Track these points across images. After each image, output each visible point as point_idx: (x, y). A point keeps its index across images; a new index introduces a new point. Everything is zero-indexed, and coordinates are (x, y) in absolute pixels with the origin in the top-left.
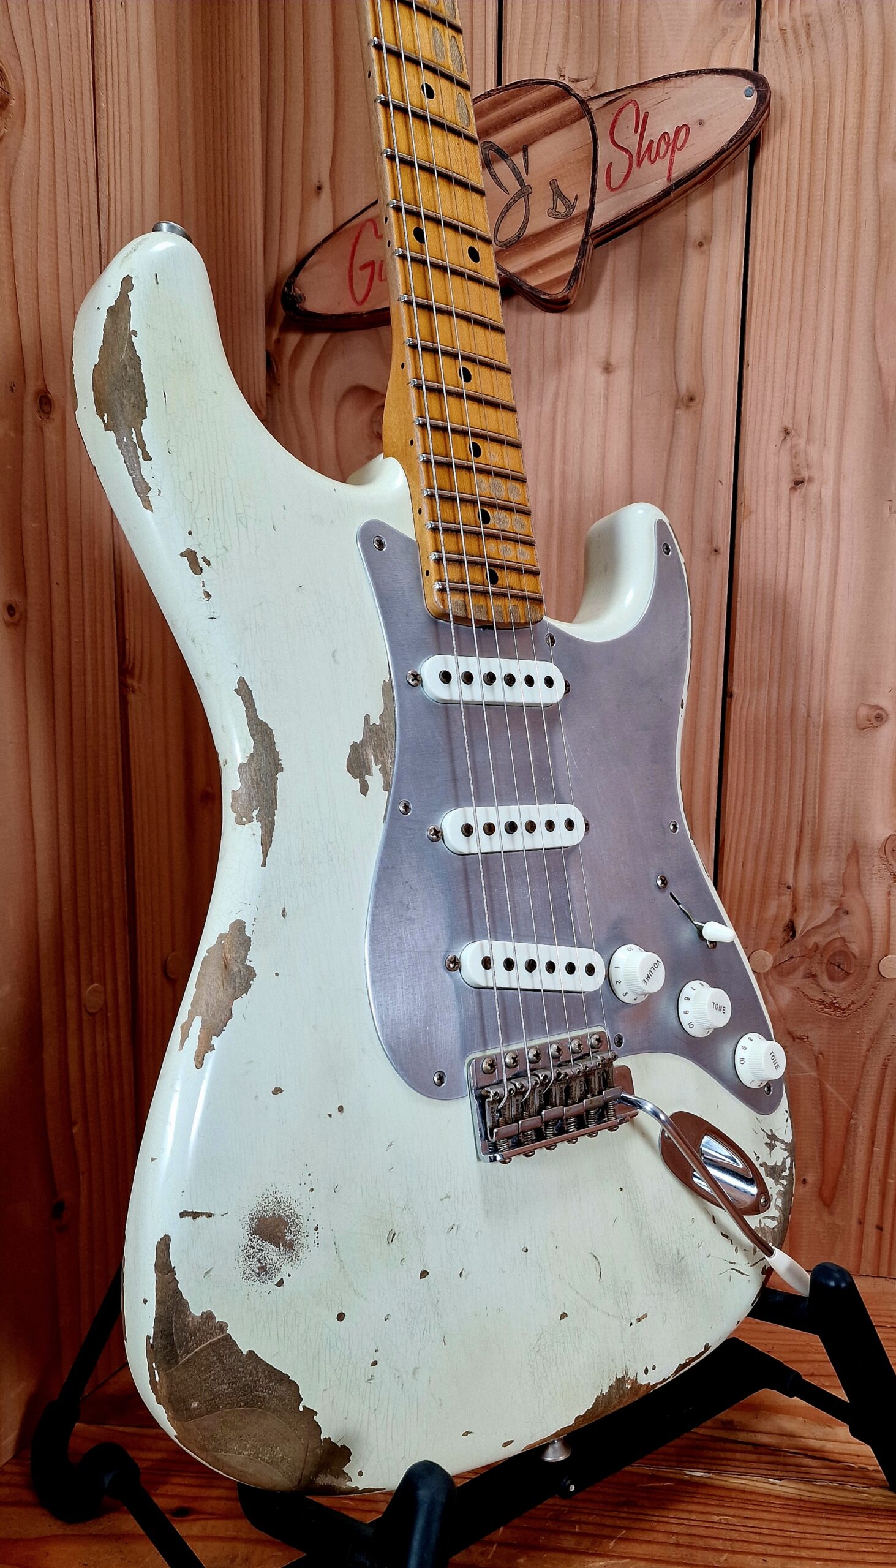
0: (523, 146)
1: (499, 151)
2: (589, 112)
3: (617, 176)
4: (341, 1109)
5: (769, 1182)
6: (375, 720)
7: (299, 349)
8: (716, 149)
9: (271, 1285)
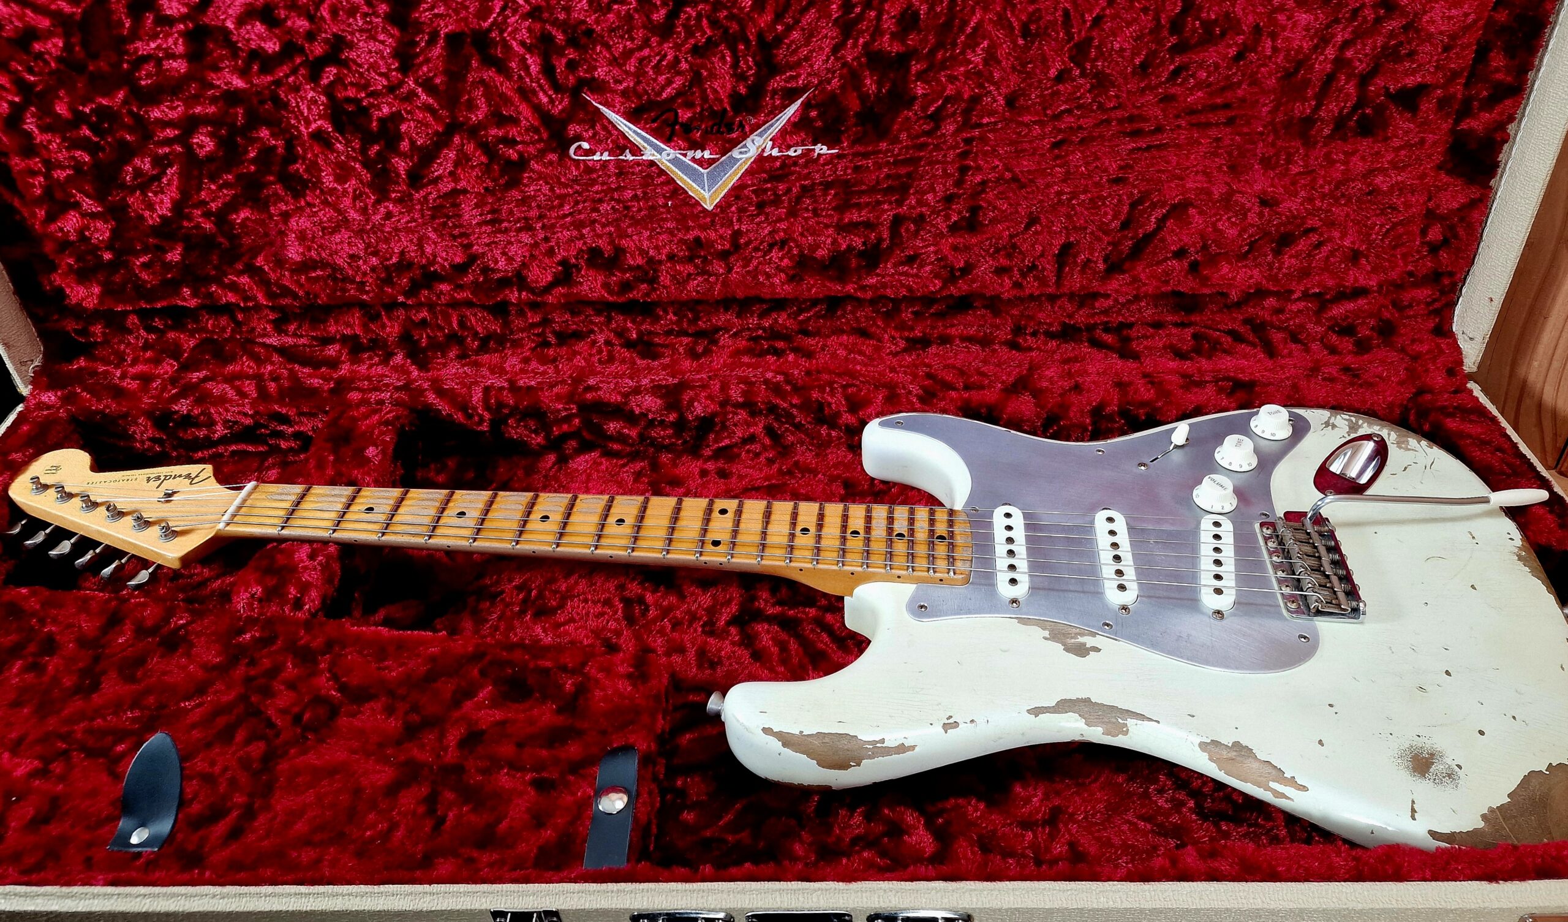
4: (1331, 706)
5: (1361, 432)
6: (1046, 634)
9: (1460, 773)
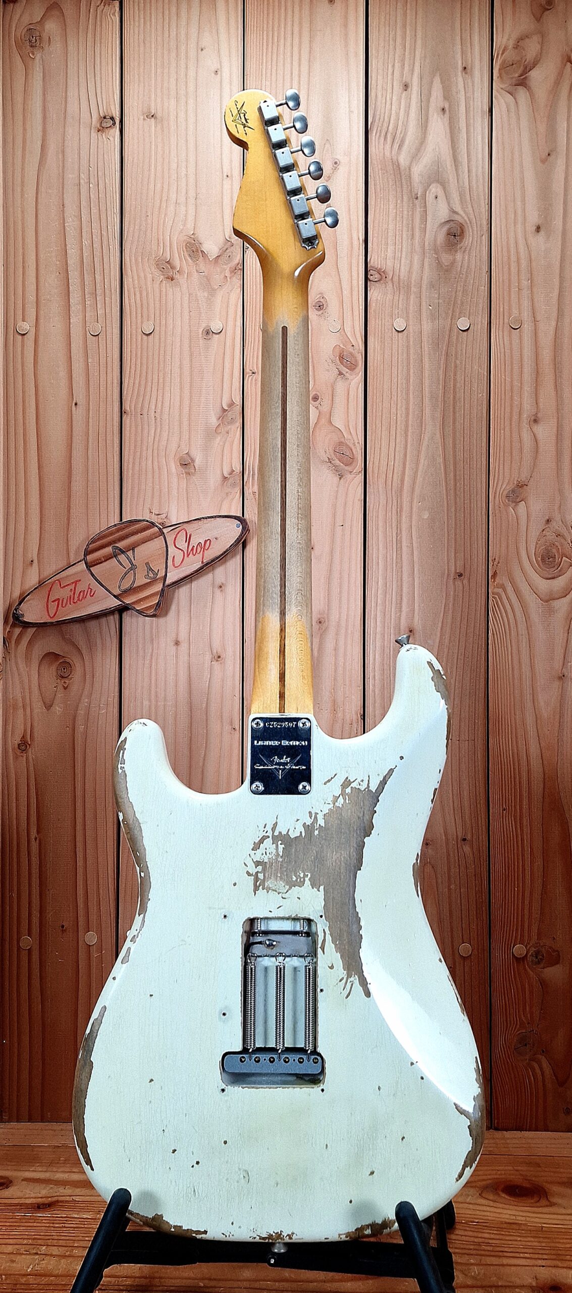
0: (132, 548)
1: (120, 550)
2: (164, 534)
3: (178, 561)
7: (20, 635)
8: (224, 550)
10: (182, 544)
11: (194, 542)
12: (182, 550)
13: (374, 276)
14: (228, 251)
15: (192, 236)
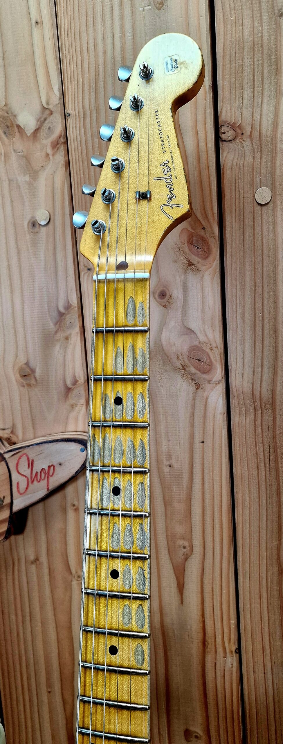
2: (5, 458)
10: (25, 469)
11: (37, 468)
12: (26, 477)
13: (227, 134)
14: (47, 122)
15: (5, 108)
